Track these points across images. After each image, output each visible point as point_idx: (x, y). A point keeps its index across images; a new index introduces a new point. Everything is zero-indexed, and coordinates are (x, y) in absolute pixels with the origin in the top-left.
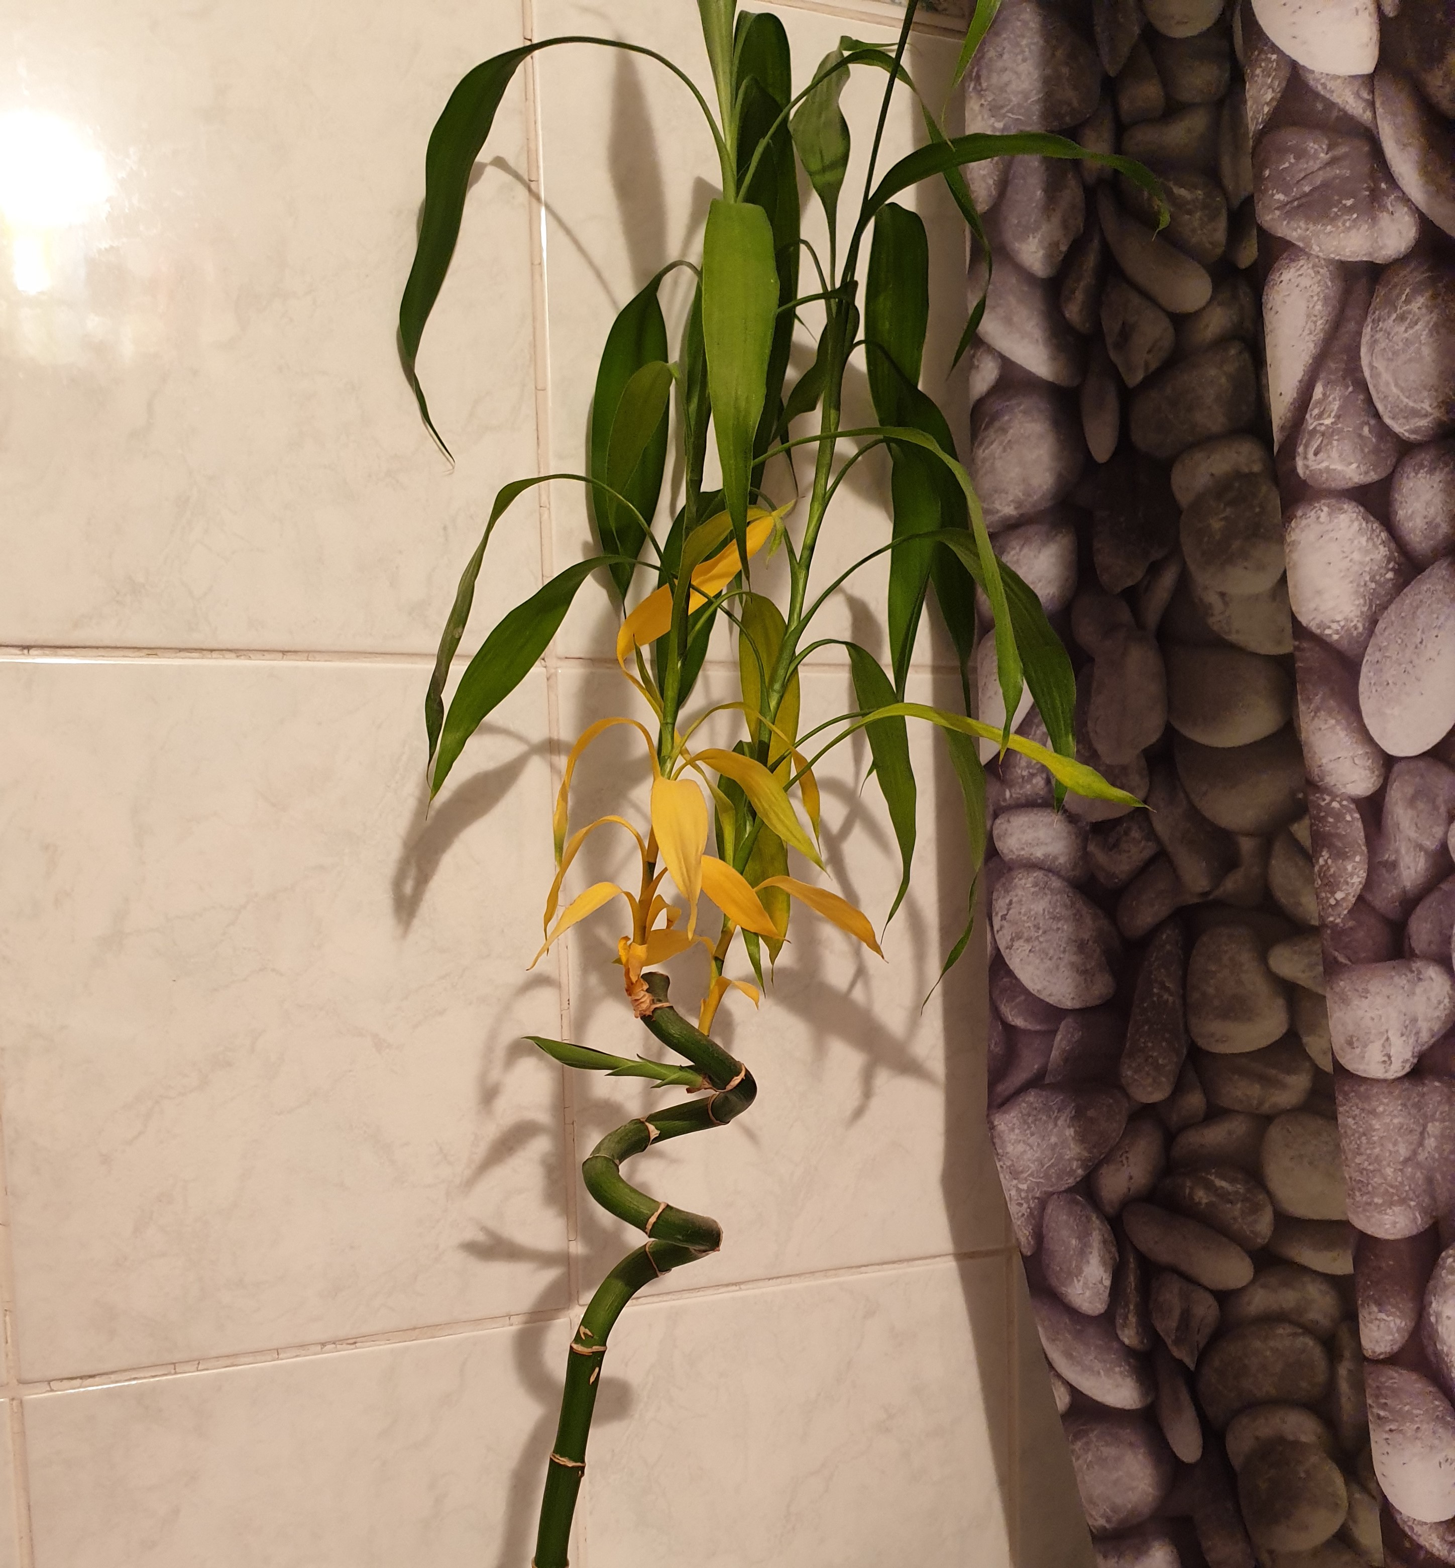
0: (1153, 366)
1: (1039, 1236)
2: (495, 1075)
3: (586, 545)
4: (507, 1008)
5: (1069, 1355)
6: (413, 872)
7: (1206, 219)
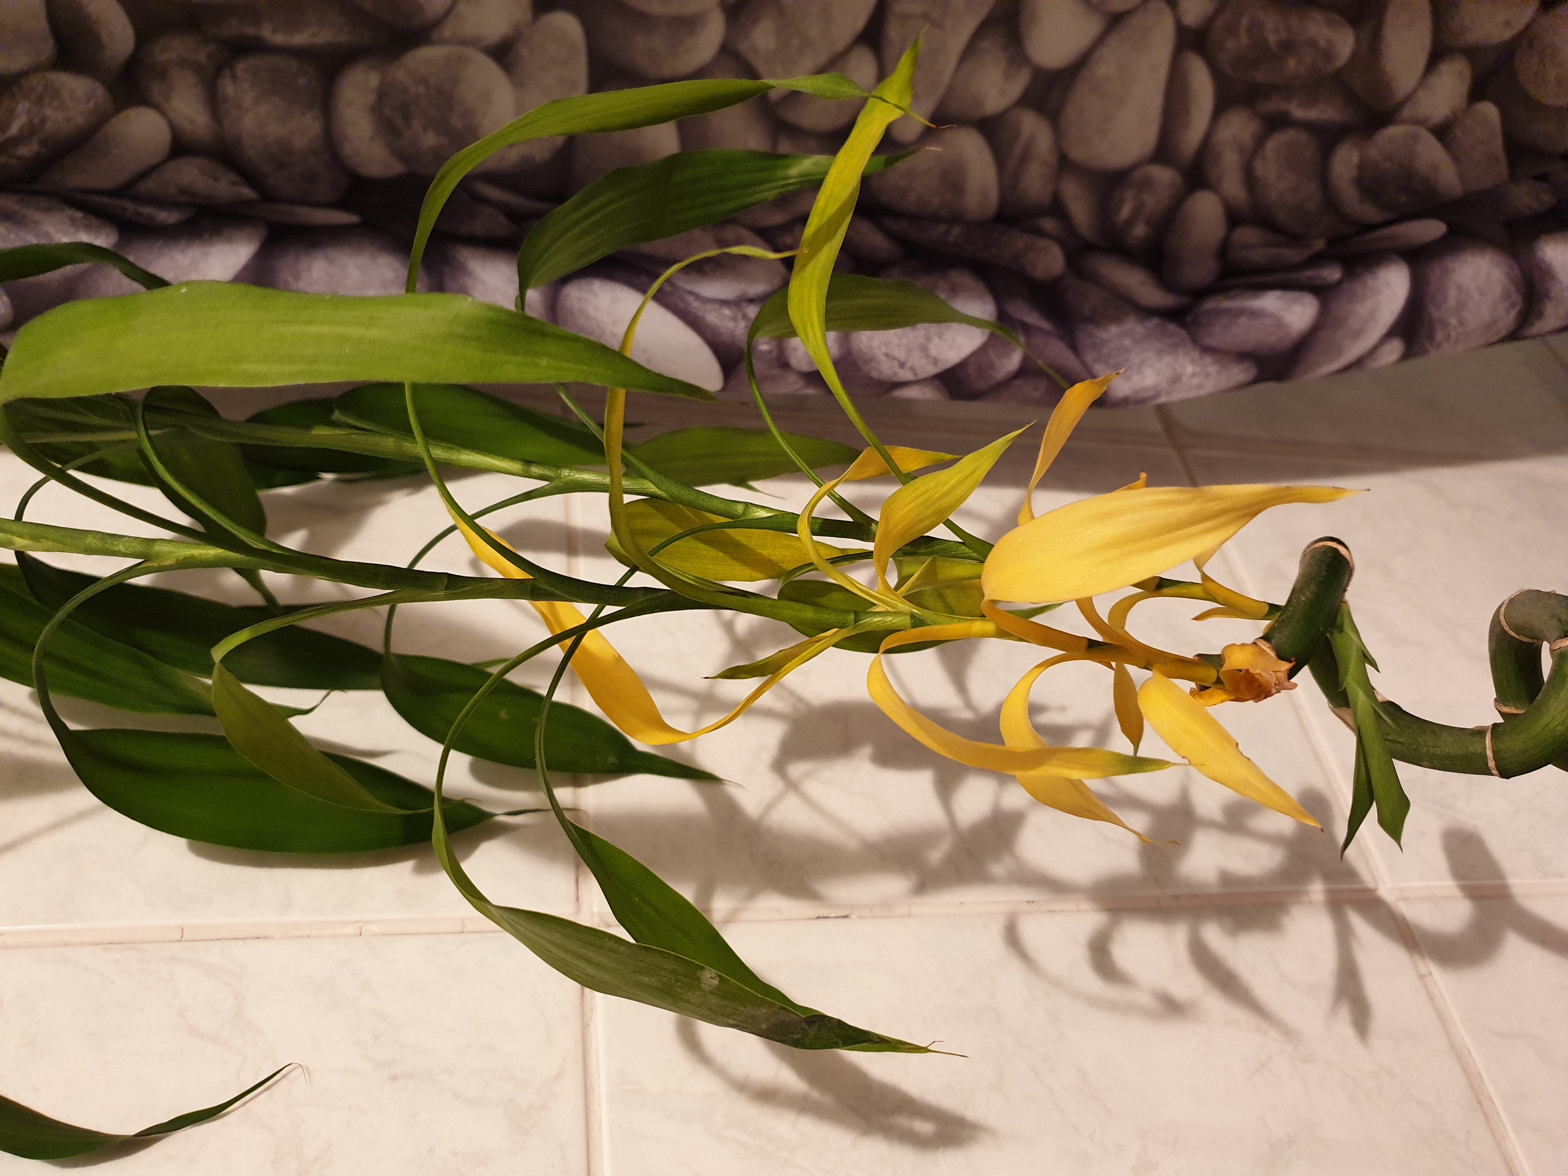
0: (233, 177)
1: (1243, 356)
2: (1144, 999)
3: (419, 870)
4: (1056, 983)
5: (1357, 334)
6: (903, 1121)
7: (55, 104)
